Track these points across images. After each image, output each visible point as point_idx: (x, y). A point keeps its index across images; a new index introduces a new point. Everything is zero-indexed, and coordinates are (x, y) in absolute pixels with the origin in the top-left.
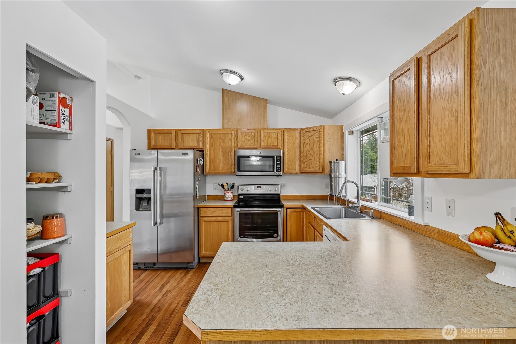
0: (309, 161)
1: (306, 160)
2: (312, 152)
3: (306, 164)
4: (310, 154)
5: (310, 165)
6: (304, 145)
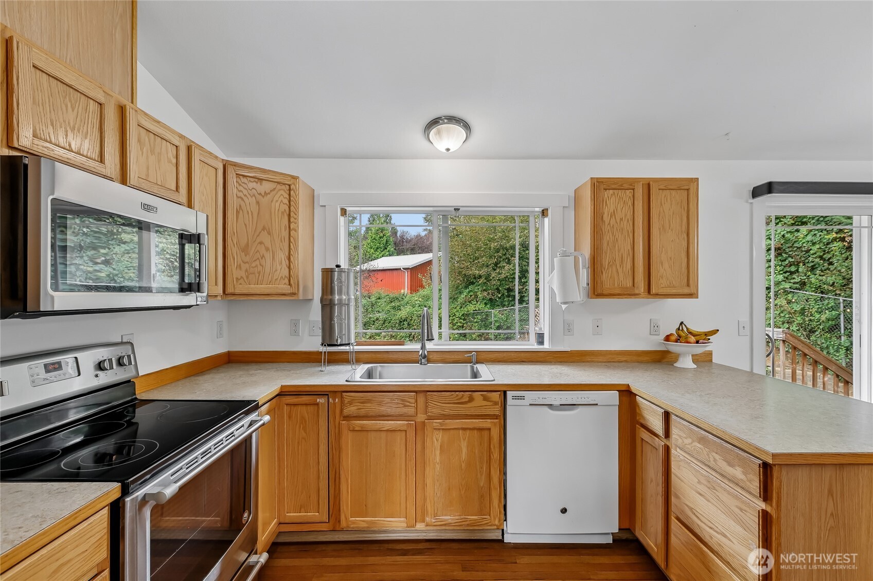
0: (257, 262)
1: (247, 259)
2: (265, 237)
3: (246, 271)
4: (261, 243)
5: (259, 273)
6: (238, 212)
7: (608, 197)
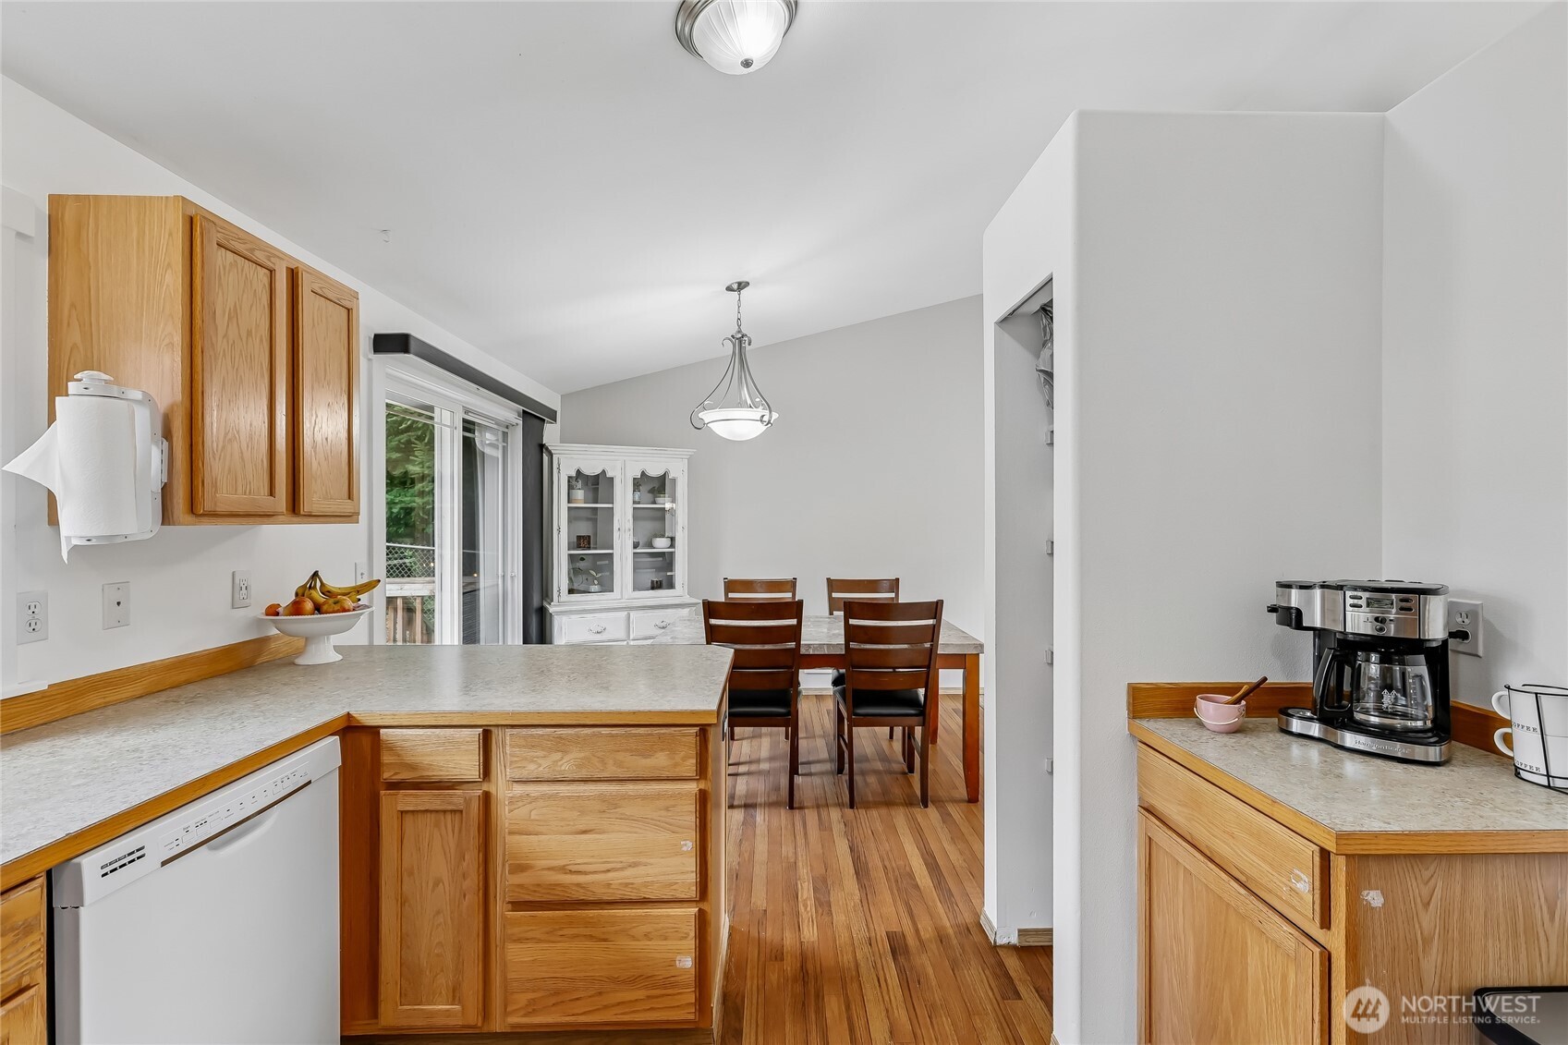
7: (224, 268)
